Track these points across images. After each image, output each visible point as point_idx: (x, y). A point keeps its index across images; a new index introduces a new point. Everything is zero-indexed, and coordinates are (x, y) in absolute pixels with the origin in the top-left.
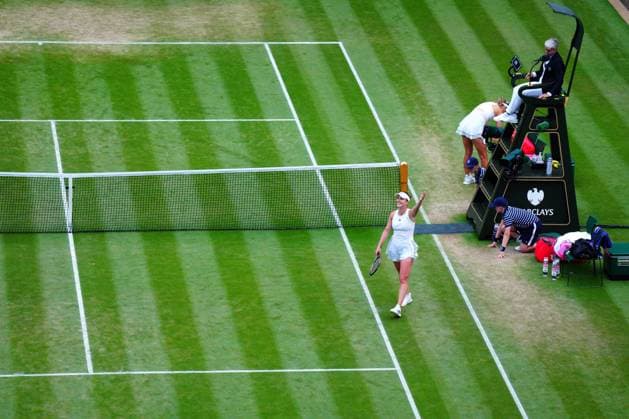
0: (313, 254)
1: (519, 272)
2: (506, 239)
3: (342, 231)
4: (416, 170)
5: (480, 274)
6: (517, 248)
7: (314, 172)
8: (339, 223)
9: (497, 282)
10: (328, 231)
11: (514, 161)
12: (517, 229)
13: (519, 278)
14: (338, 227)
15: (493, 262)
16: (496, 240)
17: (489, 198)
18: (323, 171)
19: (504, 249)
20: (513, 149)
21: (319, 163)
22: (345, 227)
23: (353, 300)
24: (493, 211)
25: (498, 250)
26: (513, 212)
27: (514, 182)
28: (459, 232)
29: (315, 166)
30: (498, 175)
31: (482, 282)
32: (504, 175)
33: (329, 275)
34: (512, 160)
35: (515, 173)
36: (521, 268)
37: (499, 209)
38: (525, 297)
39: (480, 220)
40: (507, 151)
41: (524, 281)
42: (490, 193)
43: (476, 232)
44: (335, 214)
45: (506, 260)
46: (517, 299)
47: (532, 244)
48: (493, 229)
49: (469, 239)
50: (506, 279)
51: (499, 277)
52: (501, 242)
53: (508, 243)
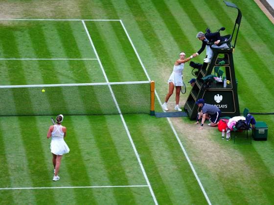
0: (106, 127)
1: (210, 137)
2: (203, 120)
3: (121, 116)
4: (159, 85)
5: (191, 137)
6: (209, 124)
7: (107, 86)
8: (120, 112)
9: (200, 141)
10: (115, 116)
11: (207, 80)
12: (209, 114)
13: (210, 140)
14: (119, 114)
15: (198, 132)
16: (198, 120)
17: (195, 99)
18: (111, 85)
19: (202, 125)
20: (207, 75)
21: (110, 81)
22: (123, 114)
23: (126, 150)
25: (200, 125)
26: (207, 106)
27: (208, 91)
28: (180, 116)
29: (108, 83)
30: (200, 87)
31: (192, 141)
32: (203, 88)
33: (115, 138)
35: (208, 87)
36: (211, 135)
37: (200, 105)
38: (213, 149)
39: (191, 111)
40: (204, 76)
41: (213, 141)
42: (196, 96)
43: (189, 116)
44: (118, 107)
45: (204, 130)
46: (209, 150)
47: (216, 123)
48: (197, 115)
49: (185, 120)
50: (204, 140)
51: (200, 139)
52: (201, 122)
53: (205, 122)
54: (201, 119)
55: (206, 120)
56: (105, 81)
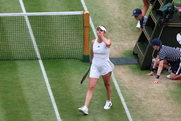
0: (18, 78)
1: (168, 94)
2: (160, 69)
3: (41, 62)
4: (99, 17)
5: (140, 95)
6: (168, 76)
7: (22, 18)
8: (39, 56)
9: (153, 101)
10: (30, 62)
11: (167, 12)
12: (168, 62)
13: (168, 99)
14: (38, 59)
15: (151, 87)
16: (153, 70)
17: (149, 39)
18: (30, 17)
19: (158, 77)
20: (166, 3)
21: (27, 11)
22: (43, 59)
23: (44, 113)
24: (151, 49)
25: (154, 77)
26: (165, 49)
27: (167, 27)
28: (126, 64)
29: (24, 13)
30: (156, 21)
31: (141, 101)
32: (159, 22)
33: (28, 94)
34: (165, 11)
35: (167, 21)
36: (171, 92)
37: (155, 47)
38: (171, 112)
39: (142, 55)
40: (162, 4)
41: (171, 101)
42: (150, 34)
43: (139, 64)
44: (36, 49)
45: (159, 85)
46: (165, 114)
47: (179, 74)
48: (151, 62)
49: (134, 70)
50: (158, 99)
51: (154, 97)
52: (156, 72)
53: (162, 72)
54: (157, 68)
55: (164, 70)
56: (21, 11)
